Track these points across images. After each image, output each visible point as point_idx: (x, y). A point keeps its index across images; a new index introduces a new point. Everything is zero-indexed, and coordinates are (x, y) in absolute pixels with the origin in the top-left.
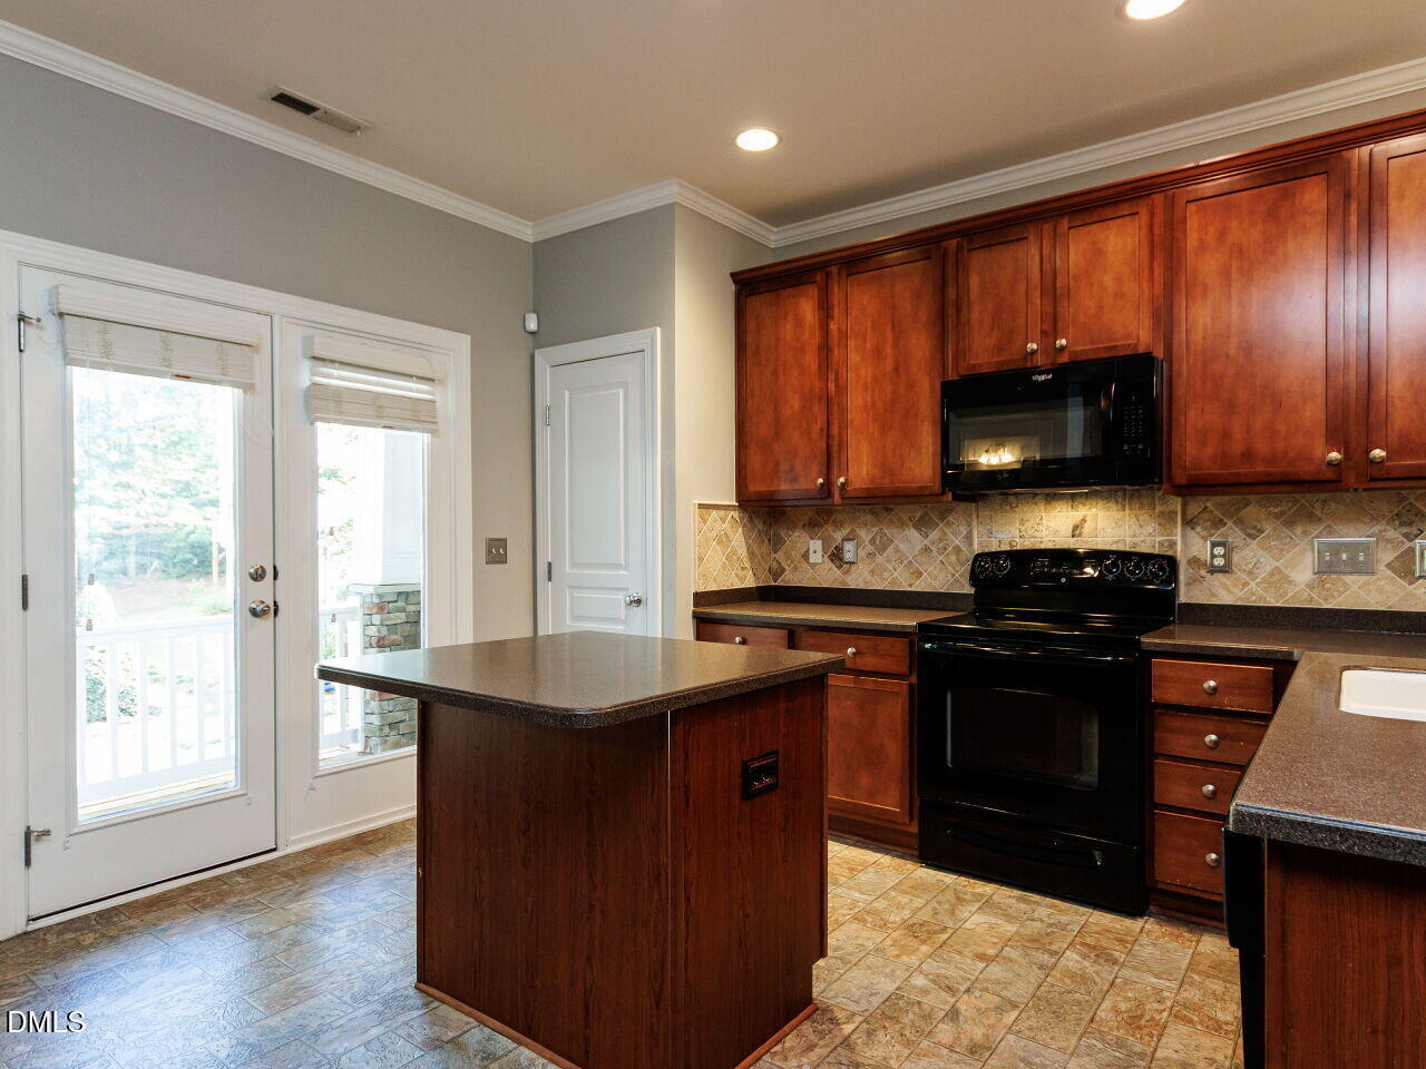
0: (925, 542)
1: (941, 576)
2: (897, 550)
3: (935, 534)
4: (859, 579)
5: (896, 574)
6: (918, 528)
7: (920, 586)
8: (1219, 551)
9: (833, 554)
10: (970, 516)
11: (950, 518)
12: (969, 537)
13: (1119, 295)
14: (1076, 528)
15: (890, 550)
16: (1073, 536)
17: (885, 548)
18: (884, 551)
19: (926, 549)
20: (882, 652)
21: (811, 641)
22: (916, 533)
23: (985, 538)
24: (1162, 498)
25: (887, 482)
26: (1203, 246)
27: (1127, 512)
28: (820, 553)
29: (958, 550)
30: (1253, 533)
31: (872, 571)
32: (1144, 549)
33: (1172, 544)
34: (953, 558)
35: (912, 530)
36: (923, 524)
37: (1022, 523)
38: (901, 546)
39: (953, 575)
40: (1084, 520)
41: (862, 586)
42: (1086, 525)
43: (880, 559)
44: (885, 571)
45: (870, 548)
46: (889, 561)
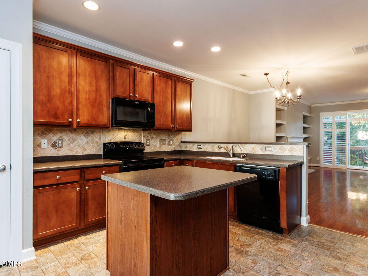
0: (88, 140)
1: (92, 150)
2: (78, 142)
3: (90, 138)
4: (63, 152)
5: (78, 150)
6: (85, 136)
7: (85, 153)
8: (148, 141)
9: (53, 144)
10: (100, 133)
11: (95, 133)
12: (100, 138)
13: (146, 89)
14: (125, 137)
15: (76, 142)
16: (124, 139)
17: (74, 142)
18: (73, 143)
19: (88, 142)
20: (112, 171)
21: (89, 172)
22: (85, 138)
23: (104, 139)
24: (140, 131)
25: (93, 122)
26: (158, 85)
27: (134, 133)
28: (46, 144)
29: (97, 142)
30: (152, 138)
31: (69, 149)
32: (137, 141)
33: (141, 140)
34: (96, 145)
35: (83, 136)
36: (86, 135)
37: (113, 135)
38: (80, 141)
39: (96, 149)
40: (126, 135)
41: (65, 154)
42: (127, 136)
43: (72, 145)
44: (74, 149)
45: (68, 142)
46: (75, 146)
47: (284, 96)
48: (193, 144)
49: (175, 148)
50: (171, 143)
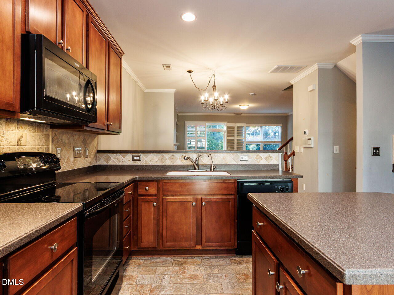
8: (59, 151)
14: (18, 140)
16: (18, 145)
24: (46, 128)
30: (65, 144)
32: (41, 151)
33: (49, 148)
40: (22, 136)
42: (22, 139)
47: (216, 100)
48: (123, 154)
49: (90, 163)
50: (87, 154)
